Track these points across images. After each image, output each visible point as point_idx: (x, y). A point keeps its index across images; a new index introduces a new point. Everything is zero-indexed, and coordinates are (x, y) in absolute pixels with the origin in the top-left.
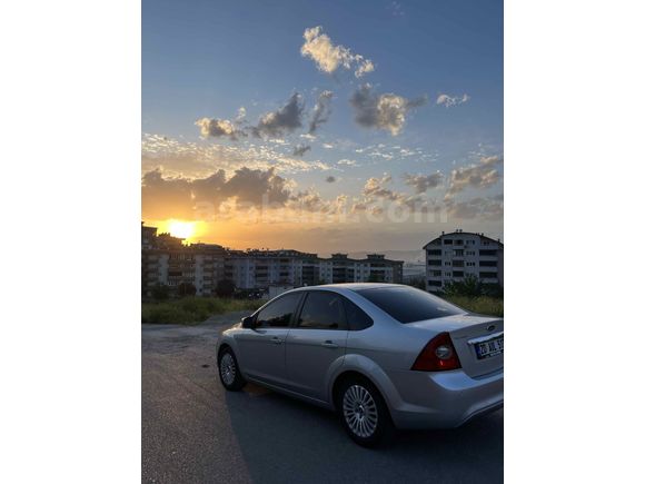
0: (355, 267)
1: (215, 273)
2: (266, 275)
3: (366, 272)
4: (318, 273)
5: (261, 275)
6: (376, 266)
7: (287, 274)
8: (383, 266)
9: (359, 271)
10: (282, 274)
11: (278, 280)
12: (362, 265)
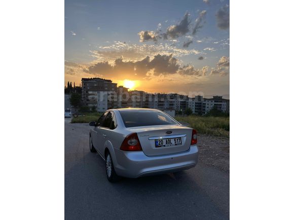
0: (206, 102)
1: (141, 103)
2: (163, 105)
3: (212, 105)
4: (188, 105)
5: (160, 105)
6: (217, 102)
7: (173, 105)
8: (221, 102)
9: (208, 104)
10: (170, 105)
11: (168, 107)
12: (210, 101)
